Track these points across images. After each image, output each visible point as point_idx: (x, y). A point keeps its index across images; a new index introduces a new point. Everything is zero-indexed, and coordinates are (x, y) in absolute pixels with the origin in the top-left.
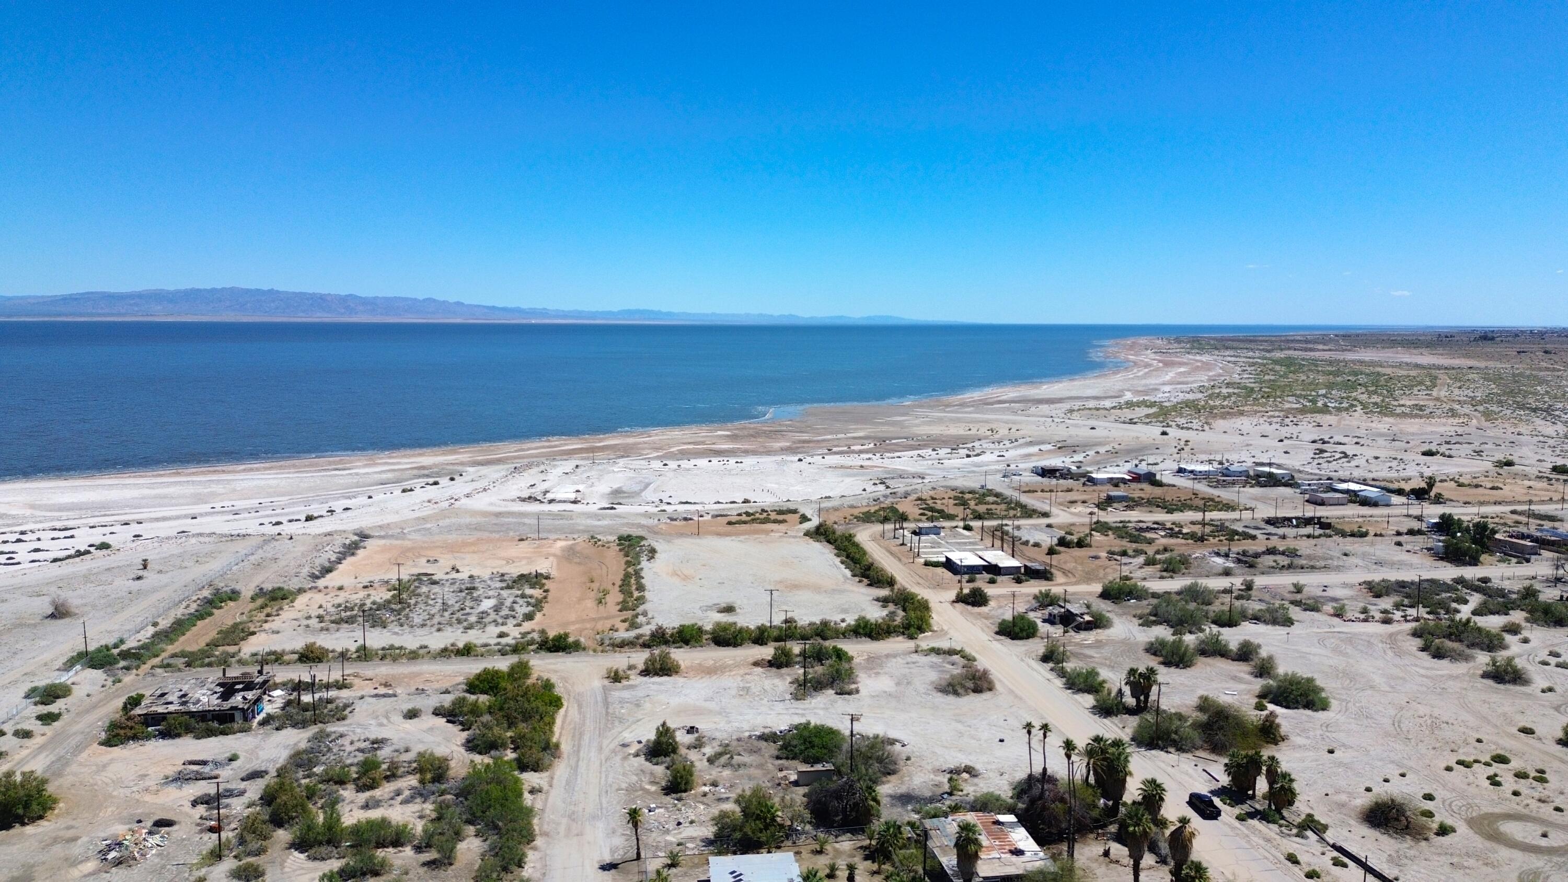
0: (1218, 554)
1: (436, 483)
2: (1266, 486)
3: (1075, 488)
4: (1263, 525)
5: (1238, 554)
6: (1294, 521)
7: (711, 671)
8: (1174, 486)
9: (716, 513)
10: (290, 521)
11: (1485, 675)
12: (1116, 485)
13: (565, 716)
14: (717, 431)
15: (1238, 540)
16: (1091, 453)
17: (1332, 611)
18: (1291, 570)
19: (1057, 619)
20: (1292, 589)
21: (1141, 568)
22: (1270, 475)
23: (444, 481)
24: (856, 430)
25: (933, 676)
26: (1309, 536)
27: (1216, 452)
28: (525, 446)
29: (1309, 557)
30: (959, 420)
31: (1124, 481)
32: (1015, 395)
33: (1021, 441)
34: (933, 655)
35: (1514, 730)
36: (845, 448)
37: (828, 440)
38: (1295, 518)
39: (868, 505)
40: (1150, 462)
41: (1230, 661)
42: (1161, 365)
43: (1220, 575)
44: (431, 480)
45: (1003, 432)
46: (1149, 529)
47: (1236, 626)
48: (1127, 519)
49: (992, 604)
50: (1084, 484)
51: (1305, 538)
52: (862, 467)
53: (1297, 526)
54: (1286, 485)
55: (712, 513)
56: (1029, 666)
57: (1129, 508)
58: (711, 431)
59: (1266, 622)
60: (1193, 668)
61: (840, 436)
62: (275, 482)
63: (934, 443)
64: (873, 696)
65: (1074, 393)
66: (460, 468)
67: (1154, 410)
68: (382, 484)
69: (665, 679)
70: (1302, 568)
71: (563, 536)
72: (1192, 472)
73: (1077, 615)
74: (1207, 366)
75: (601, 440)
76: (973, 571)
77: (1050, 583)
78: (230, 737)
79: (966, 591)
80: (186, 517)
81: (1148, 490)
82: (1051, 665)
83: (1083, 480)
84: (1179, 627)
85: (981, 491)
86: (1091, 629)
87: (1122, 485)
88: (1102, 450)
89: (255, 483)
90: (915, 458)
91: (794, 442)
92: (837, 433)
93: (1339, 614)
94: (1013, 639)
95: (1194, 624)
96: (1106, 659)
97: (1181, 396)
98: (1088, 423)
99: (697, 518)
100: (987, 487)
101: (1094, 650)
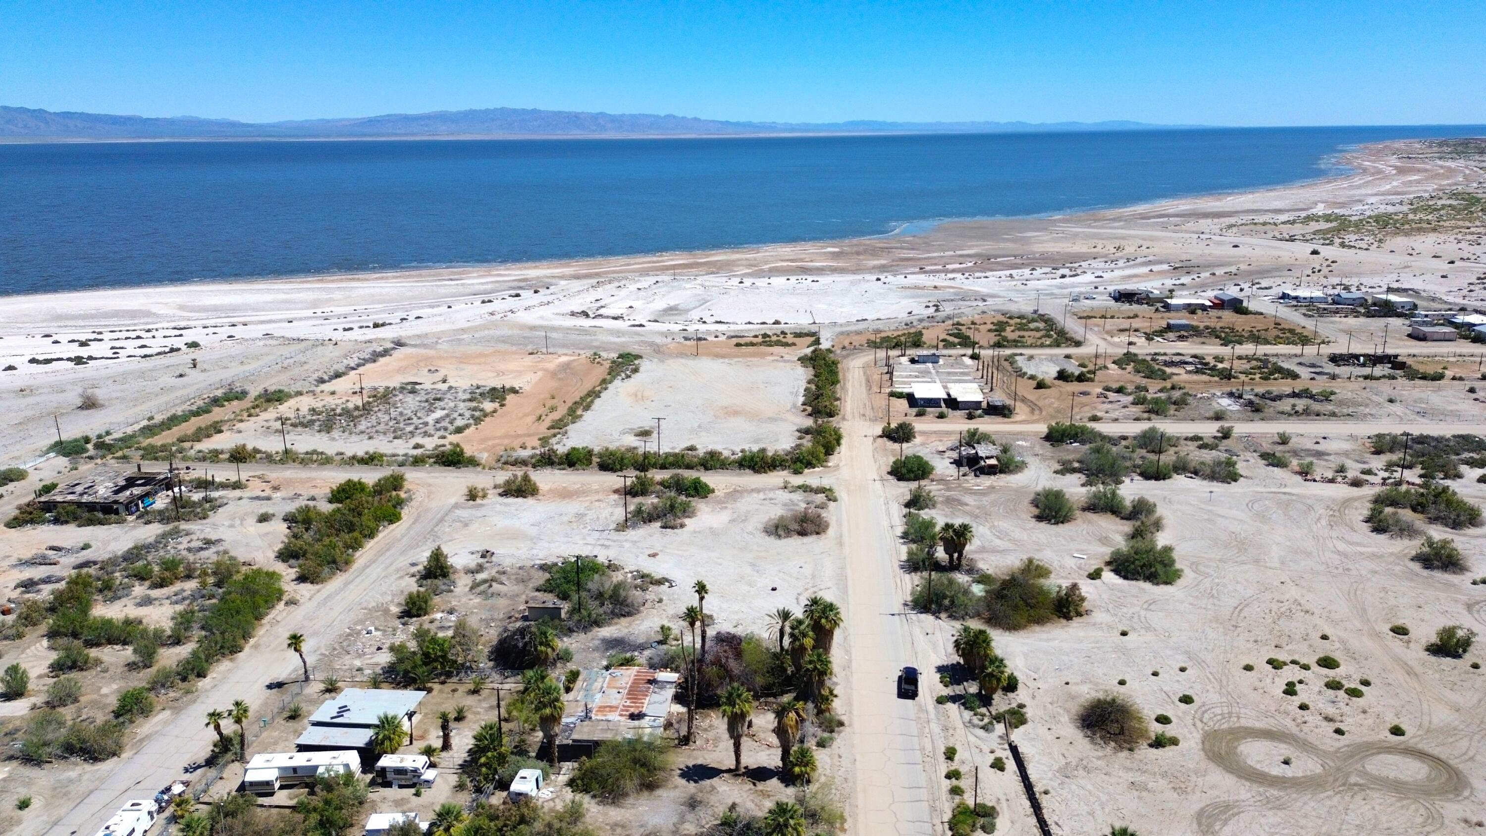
0: (1231, 395)
1: (518, 295)
2: (1373, 316)
3: (1141, 315)
4: (1324, 362)
5: (1256, 395)
6: (1362, 359)
7: (565, 494)
8: (1262, 314)
9: (733, 334)
10: (361, 327)
11: (1416, 558)
12: (1193, 312)
14: (828, 247)
15: (1275, 379)
16: (1205, 275)
17: (1297, 469)
18: (1304, 417)
19: (965, 461)
20: (1278, 440)
21: (1124, 407)
22: (1387, 303)
23: (543, 291)
24: (970, 247)
25: (776, 514)
26: (1366, 378)
27: (1358, 275)
28: (632, 261)
29: (1341, 403)
30: (1088, 236)
31: (1203, 308)
32: (1188, 207)
33: (1139, 260)
34: (800, 492)
35: (1386, 628)
36: (940, 267)
37: (934, 258)
38: (1363, 355)
39: (897, 329)
40: (1263, 285)
41: (1118, 520)
42: (1394, 172)
43: (1208, 419)
44: (513, 292)
45: (1130, 249)
46: (1172, 364)
47: (1164, 479)
48: (1162, 351)
49: (918, 440)
50: (1157, 310)
51: (1361, 379)
52: (935, 287)
53: (1364, 365)
54: (1399, 315)
56: (888, 510)
57: (1181, 338)
58: (823, 247)
59: (1205, 477)
60: (1066, 525)
61: (947, 253)
62: (378, 290)
63: (1033, 262)
64: (694, 533)
65: (1255, 206)
66: (554, 281)
67: (1334, 224)
69: (518, 500)
70: (1318, 415)
71: (570, 352)
72: (1296, 298)
73: (982, 458)
75: (707, 256)
76: (926, 404)
77: (1006, 420)
78: (106, 527)
79: (893, 425)
80: (280, 321)
81: (1228, 316)
82: (909, 510)
83: (1159, 305)
84: (1096, 477)
85: (1031, 316)
86: (995, 474)
87: (1199, 312)
88: (1220, 272)
89: (367, 291)
90: (1003, 278)
91: (893, 260)
92: (944, 251)
93: (1305, 473)
94: (899, 480)
95: (1111, 475)
96: (978, 508)
97: (1382, 209)
98: (1236, 241)
99: (711, 338)
100: (1040, 312)
101: (976, 497)
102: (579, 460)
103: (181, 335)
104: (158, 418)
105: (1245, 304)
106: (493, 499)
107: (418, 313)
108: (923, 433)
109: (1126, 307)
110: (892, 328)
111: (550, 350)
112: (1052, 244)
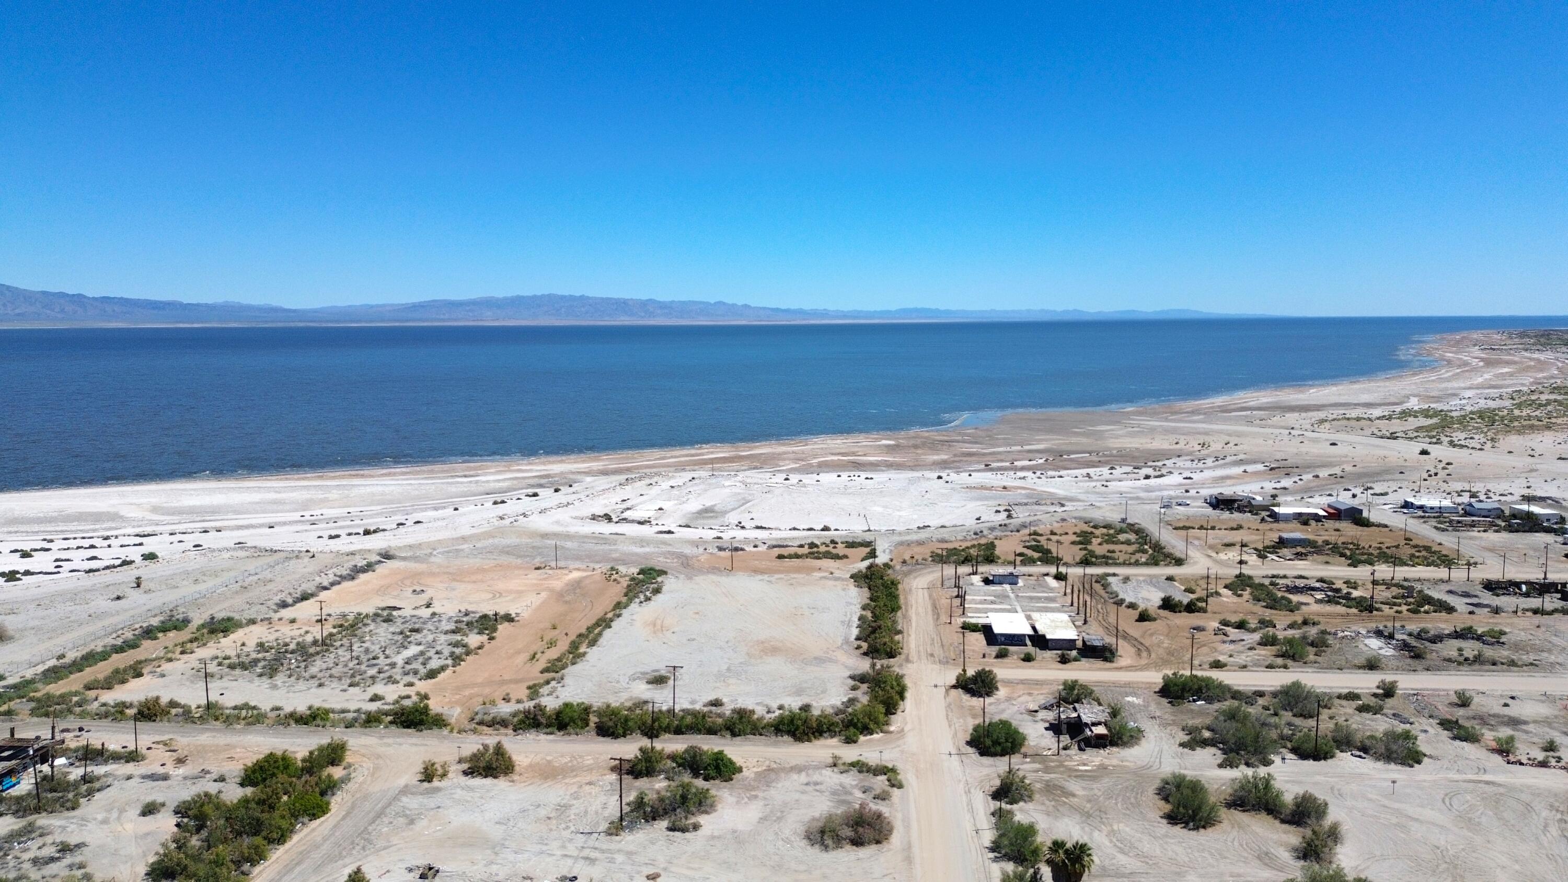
0: (1379, 633)
1: (535, 495)
2: (1517, 531)
3: (1245, 525)
4: (1478, 590)
5: (1410, 635)
6: (1524, 588)
7: (552, 774)
8: (1386, 526)
9: (775, 543)
10: (350, 534)
12: (1306, 523)
13: (313, 830)
14: (882, 439)
15: (1426, 612)
16: (1307, 477)
17: (1494, 745)
18: (1477, 667)
19: (1064, 727)
20: (1455, 699)
21: (1251, 649)
22: (1529, 516)
23: (565, 489)
24: (1039, 441)
25: (822, 809)
26: (1535, 612)
27: (1481, 479)
28: (669, 454)
29: (1517, 647)
30: (1167, 431)
31: (1317, 518)
32: (1270, 400)
33: (1229, 459)
34: (854, 771)
36: (1007, 464)
37: (999, 453)
38: (1528, 583)
39: (965, 539)
40: (1377, 491)
41: (1277, 822)
42: (1481, 364)
43: (1360, 667)
44: (530, 491)
45: (1216, 446)
46: (1304, 589)
47: (1325, 758)
48: (1282, 573)
49: (1002, 693)
50: (1263, 520)
51: (1529, 614)
52: (1005, 488)
53: (1527, 595)
54: (1548, 530)
55: (769, 543)
56: (970, 803)
57: (1299, 556)
58: (877, 440)
59: (1378, 757)
61: (1014, 448)
62: (380, 489)
63: (1113, 459)
64: (712, 839)
65: (1342, 400)
66: (579, 477)
67: (1435, 420)
69: (489, 781)
70: (1494, 664)
72: (1421, 507)
73: (1086, 725)
74: (1541, 365)
75: (751, 449)
76: (1005, 642)
77: (1108, 665)
79: (971, 672)
80: (261, 526)
81: (1349, 530)
82: (998, 804)
83: (1264, 514)
84: (1232, 755)
85: (1119, 526)
86: (1104, 746)
87: (1313, 523)
88: (1324, 473)
89: (369, 489)
90: (1080, 478)
91: (955, 455)
92: (1010, 445)
93: (1504, 750)
94: (982, 754)
95: (1256, 752)
96: (1089, 801)
97: (1483, 404)
98: (1334, 437)
99: (750, 548)
100: (1129, 521)
101: (1084, 784)
102: (572, 720)
103: (141, 544)
104: (71, 656)
105: (1365, 514)
106: (456, 779)
107: (418, 516)
108: (1008, 683)
109: (1226, 515)
110: (959, 538)
111: (561, 564)
112: (1128, 440)
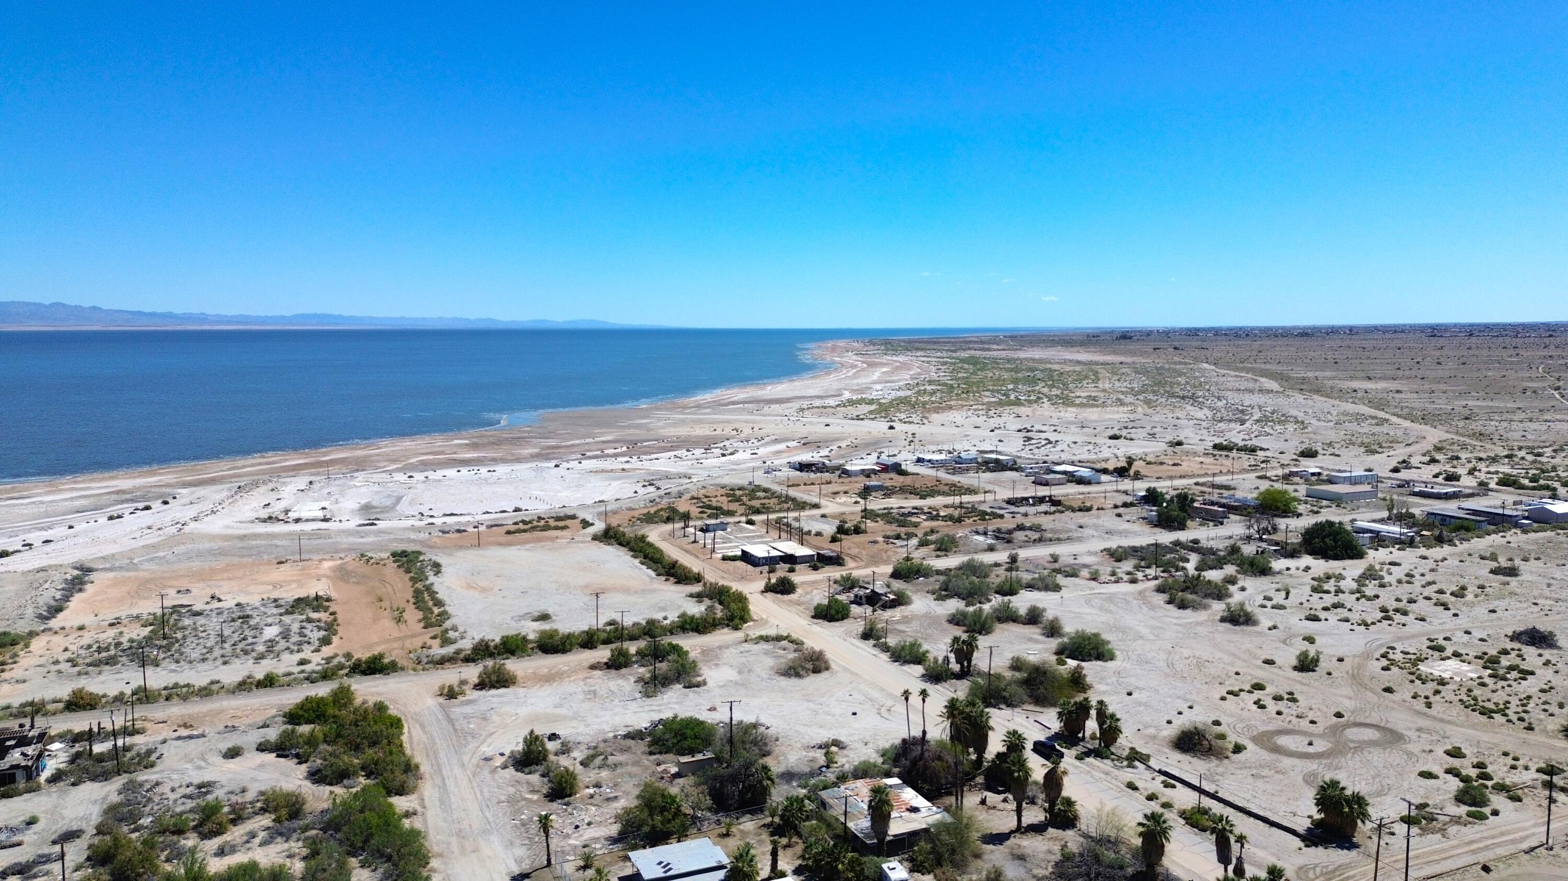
0: (977, 533)
1: (147, 508)
2: (996, 471)
3: (834, 481)
4: (1005, 506)
5: (994, 531)
7: (549, 678)
8: (918, 474)
9: (490, 523)
11: (1223, 620)
12: (868, 476)
13: (410, 737)
14: (452, 440)
15: (990, 519)
16: (835, 447)
17: (1088, 576)
18: (1043, 543)
19: (860, 601)
20: (1050, 559)
21: (917, 549)
22: (997, 461)
24: (602, 434)
25: (770, 662)
26: (1046, 513)
27: (942, 443)
29: (1053, 531)
30: (700, 422)
31: (875, 472)
32: (744, 396)
33: (767, 439)
34: (763, 642)
35: (1260, 663)
36: (599, 453)
37: (578, 445)
38: (1032, 497)
41: (1021, 625)
42: (865, 365)
43: (986, 551)
44: (141, 505)
45: (747, 431)
46: (910, 514)
47: (1017, 594)
48: (890, 506)
49: (799, 591)
50: (840, 476)
51: (1043, 515)
52: (623, 470)
53: (1034, 505)
54: (1011, 469)
55: (486, 523)
56: (853, 645)
57: (886, 496)
59: (1039, 589)
60: (993, 634)
61: (588, 440)
63: (688, 443)
64: (721, 686)
66: (169, 490)
67: (873, 407)
68: (78, 512)
69: (502, 691)
70: (1051, 540)
71: (327, 556)
72: (929, 461)
74: (905, 366)
76: (771, 562)
77: (845, 567)
79: (773, 581)
81: (898, 480)
82: (872, 642)
83: (838, 473)
84: (970, 599)
86: (895, 607)
87: (873, 476)
88: (843, 445)
90: (672, 459)
91: (543, 449)
92: (583, 437)
93: (1094, 578)
94: (830, 621)
95: (983, 595)
96: (917, 632)
97: (894, 394)
98: (828, 421)
99: (471, 529)
100: (756, 483)
101: (905, 625)
102: (518, 647)
106: (476, 694)
107: (47, 535)
108: (803, 583)
109: (804, 475)
111: (304, 556)
112: (673, 429)
